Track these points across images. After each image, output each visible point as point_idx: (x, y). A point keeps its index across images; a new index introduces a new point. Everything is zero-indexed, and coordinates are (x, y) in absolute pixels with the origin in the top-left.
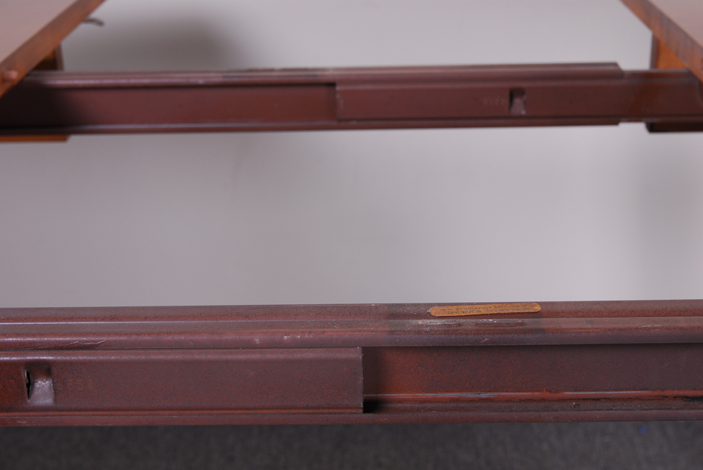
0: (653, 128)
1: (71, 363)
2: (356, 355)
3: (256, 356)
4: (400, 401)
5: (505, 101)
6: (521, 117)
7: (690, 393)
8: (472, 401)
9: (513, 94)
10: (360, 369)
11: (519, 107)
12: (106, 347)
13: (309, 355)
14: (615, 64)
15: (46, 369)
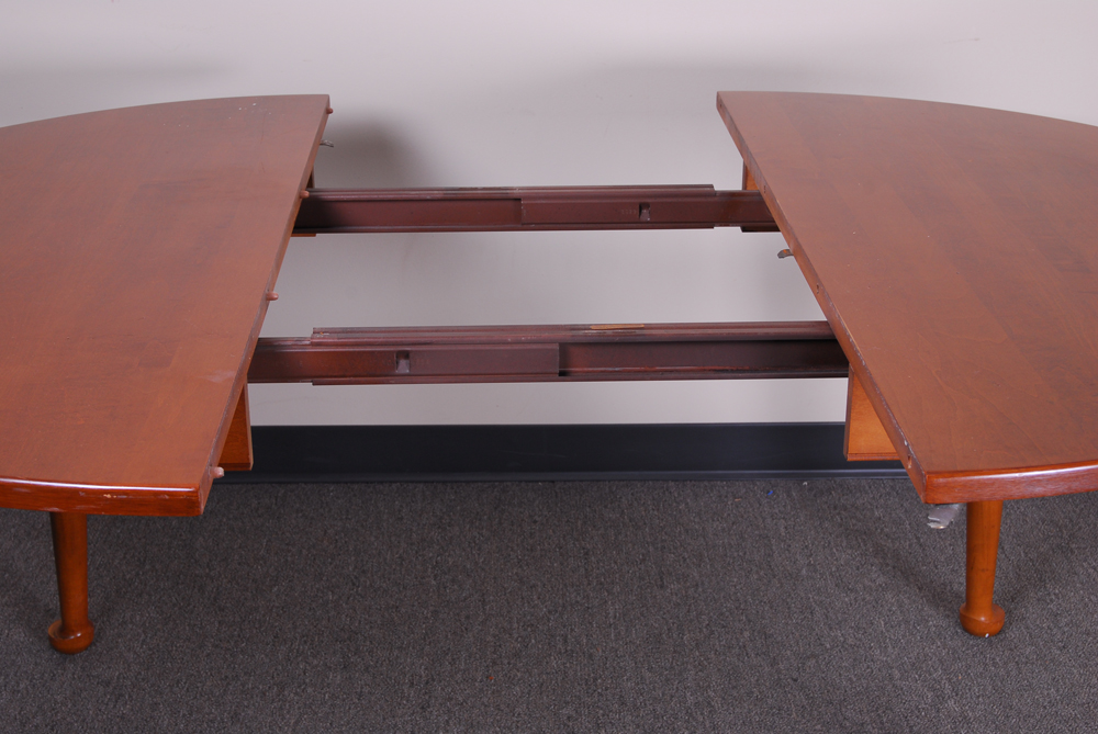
0: (744, 230)
1: (419, 351)
2: (556, 347)
3: (509, 347)
4: (576, 372)
5: (636, 212)
6: (648, 222)
7: (717, 368)
8: (611, 372)
9: (641, 207)
10: (558, 354)
11: (646, 216)
12: (437, 343)
13: (534, 347)
14: (712, 186)
15: (406, 355)
